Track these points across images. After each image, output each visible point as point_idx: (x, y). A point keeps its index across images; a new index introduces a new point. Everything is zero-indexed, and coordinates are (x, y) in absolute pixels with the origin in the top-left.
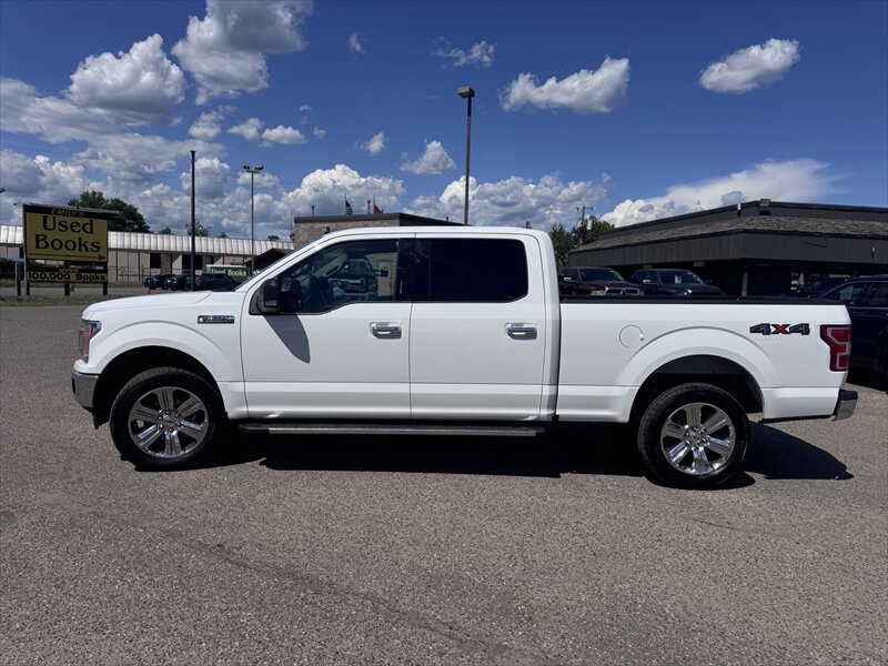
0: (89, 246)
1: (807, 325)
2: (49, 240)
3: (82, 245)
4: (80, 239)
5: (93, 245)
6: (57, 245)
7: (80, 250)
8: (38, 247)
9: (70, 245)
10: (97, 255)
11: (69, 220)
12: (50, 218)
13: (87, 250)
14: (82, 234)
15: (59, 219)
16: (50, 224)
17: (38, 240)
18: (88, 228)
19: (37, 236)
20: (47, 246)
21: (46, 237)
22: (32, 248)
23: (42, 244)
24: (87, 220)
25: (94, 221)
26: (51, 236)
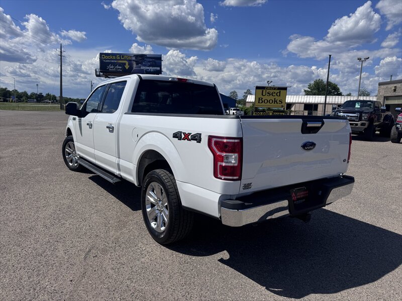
0: (278, 101)
1: (201, 134)
2: (263, 100)
3: (275, 101)
4: (275, 99)
5: (280, 101)
6: (266, 101)
7: (275, 103)
8: (259, 102)
9: (271, 101)
10: (281, 105)
11: (272, 91)
12: (264, 91)
13: (277, 103)
14: (276, 97)
15: (268, 91)
16: (264, 94)
17: (259, 100)
18: (278, 94)
19: (259, 98)
20: (262, 102)
21: (262, 98)
22: (257, 103)
23: (261, 101)
24: (278, 91)
25: (281, 91)
26: (264, 98)
